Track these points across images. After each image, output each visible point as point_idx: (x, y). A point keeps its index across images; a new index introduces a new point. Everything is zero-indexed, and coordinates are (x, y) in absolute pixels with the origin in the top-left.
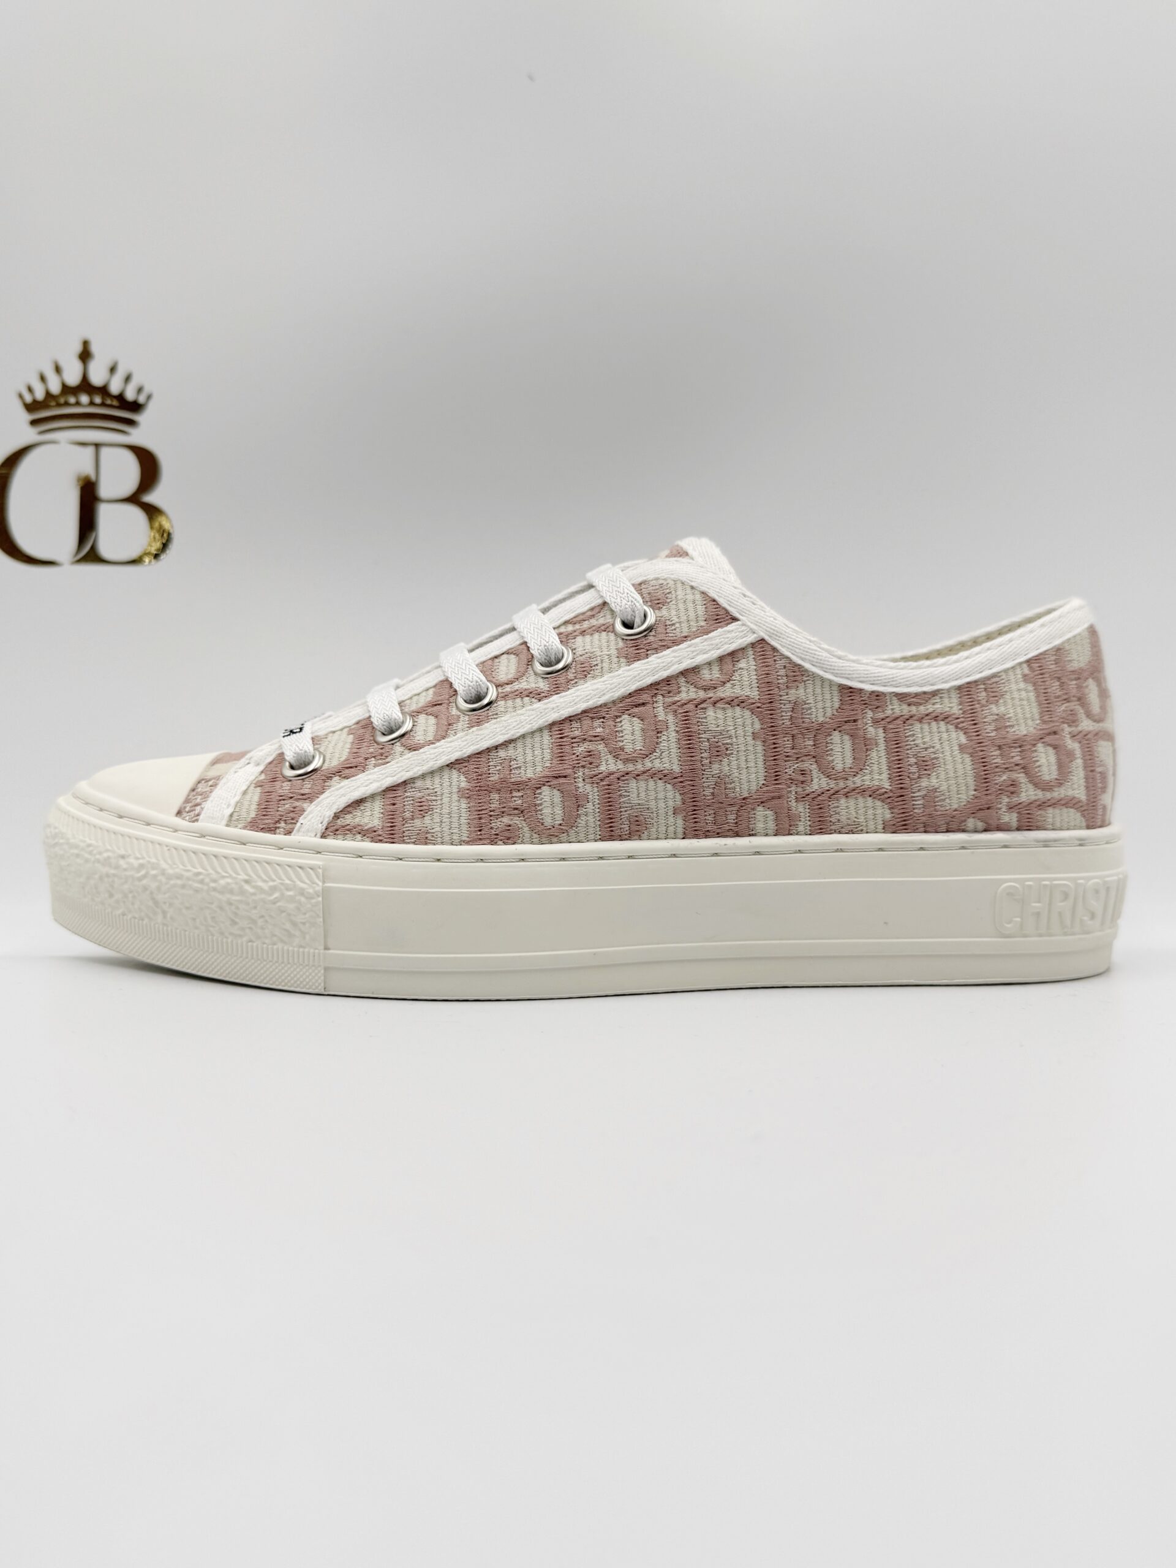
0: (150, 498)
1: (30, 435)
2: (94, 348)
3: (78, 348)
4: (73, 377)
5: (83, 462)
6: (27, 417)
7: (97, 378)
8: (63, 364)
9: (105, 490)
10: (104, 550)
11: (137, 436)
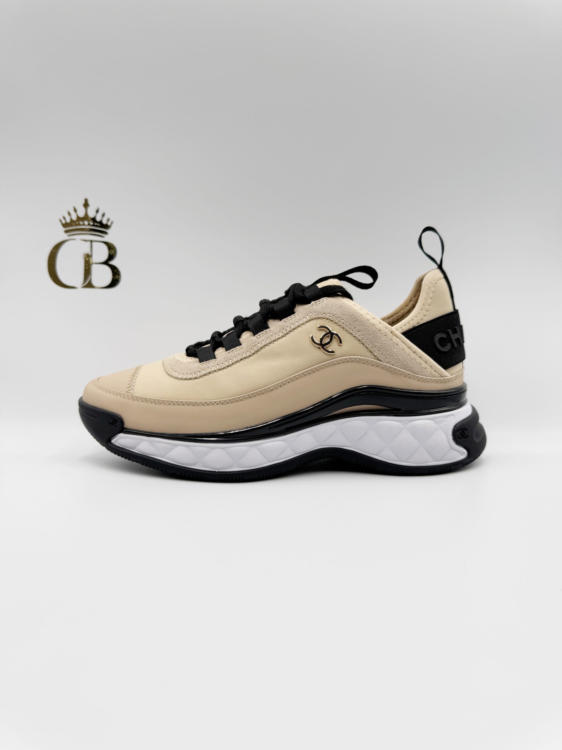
0: (112, 263)
1: (65, 237)
2: (90, 202)
3: (83, 202)
4: (81, 214)
5: (86, 248)
6: (63, 229)
7: (91, 214)
8: (77, 208)
9: (94, 259)
10: (94, 283)
11: (107, 238)
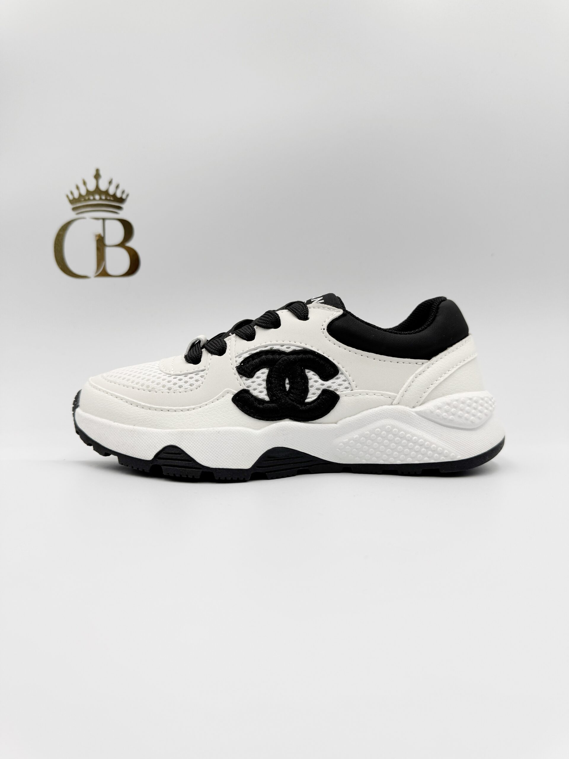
0: (130, 244)
1: (72, 215)
2: (101, 173)
3: (94, 173)
4: (92, 187)
6: (70, 206)
7: (103, 186)
8: (87, 180)
9: (108, 241)
10: (109, 271)
11: (122, 215)
